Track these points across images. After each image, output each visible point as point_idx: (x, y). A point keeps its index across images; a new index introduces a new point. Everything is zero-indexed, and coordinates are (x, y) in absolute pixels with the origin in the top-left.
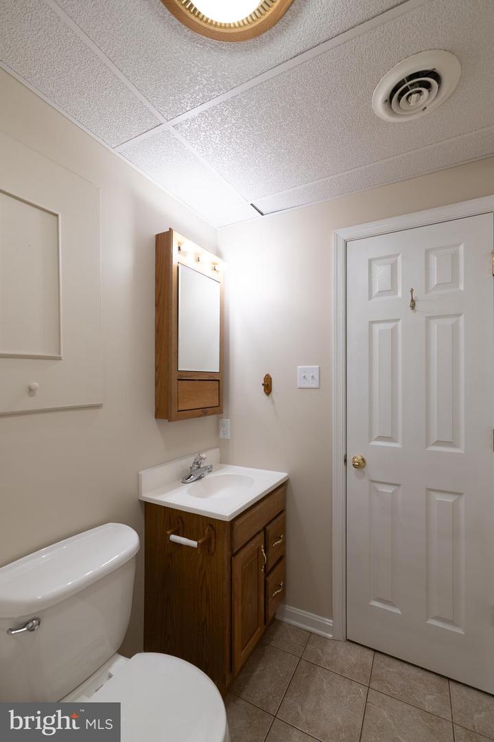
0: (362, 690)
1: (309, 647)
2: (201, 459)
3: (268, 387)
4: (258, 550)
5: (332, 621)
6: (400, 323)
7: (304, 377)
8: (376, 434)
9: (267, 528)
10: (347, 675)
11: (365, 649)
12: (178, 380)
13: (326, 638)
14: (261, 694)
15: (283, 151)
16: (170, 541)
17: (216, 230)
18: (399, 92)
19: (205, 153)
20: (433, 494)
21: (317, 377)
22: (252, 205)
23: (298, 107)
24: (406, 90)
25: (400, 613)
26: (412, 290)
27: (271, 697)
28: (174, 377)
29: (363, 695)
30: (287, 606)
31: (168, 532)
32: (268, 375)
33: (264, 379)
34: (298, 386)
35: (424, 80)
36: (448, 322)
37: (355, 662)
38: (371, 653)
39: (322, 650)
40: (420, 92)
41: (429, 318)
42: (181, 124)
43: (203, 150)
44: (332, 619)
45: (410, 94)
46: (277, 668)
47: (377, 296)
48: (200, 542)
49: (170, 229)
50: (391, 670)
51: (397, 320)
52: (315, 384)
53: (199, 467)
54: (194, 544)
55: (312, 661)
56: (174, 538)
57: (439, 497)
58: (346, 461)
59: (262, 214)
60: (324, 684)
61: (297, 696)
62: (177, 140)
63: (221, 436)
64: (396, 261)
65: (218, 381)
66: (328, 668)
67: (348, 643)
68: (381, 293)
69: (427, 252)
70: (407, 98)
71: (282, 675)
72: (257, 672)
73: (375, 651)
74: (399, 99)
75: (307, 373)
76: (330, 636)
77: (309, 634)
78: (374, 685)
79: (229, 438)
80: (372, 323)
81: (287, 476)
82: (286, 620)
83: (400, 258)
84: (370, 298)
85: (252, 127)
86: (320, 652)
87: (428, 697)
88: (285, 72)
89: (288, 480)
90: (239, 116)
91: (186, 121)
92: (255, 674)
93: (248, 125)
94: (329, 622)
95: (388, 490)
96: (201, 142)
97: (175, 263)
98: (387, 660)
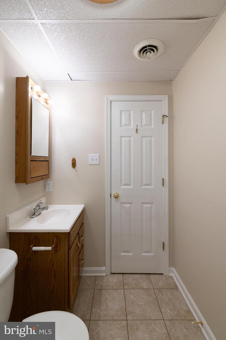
0: (122, 291)
1: (97, 283)
2: (41, 203)
3: (74, 164)
4: (77, 244)
5: (105, 268)
6: (132, 138)
7: (92, 159)
8: (123, 183)
9: (79, 232)
10: (115, 288)
11: (119, 274)
12: (31, 161)
13: (102, 276)
14: (81, 313)
15: (92, 55)
16: (32, 251)
17: (44, 82)
18: (144, 50)
19: (54, 43)
20: (143, 204)
21: (98, 160)
22: (68, 74)
23: (106, 40)
24: (146, 50)
25: (132, 254)
26: (137, 126)
27: (86, 312)
28: (29, 159)
29: (123, 293)
30: (84, 268)
31: (31, 246)
32: (74, 158)
33: (72, 160)
34: (89, 164)
35: (152, 48)
36: (149, 139)
37: (116, 281)
38: (121, 275)
39: (102, 282)
40: (150, 52)
41: (142, 137)
42: (46, 24)
43: (53, 41)
44: (105, 267)
45: (148, 52)
46: (85, 298)
47: (123, 126)
48: (53, 246)
49: (27, 76)
50: (130, 279)
51: (131, 137)
52: (97, 163)
53: (40, 208)
54: (49, 248)
55: (99, 288)
56: (35, 248)
57: (146, 206)
58: (111, 196)
59: (72, 80)
60: (107, 296)
61: (97, 306)
62: (40, 30)
63: (47, 190)
64: (131, 113)
65: (48, 161)
66: (107, 288)
67: (112, 274)
68: (125, 125)
69: (142, 111)
70: (146, 53)
71: (88, 300)
72: (76, 304)
73: (123, 274)
74: (143, 53)
75: (93, 158)
76: (104, 274)
77: (95, 277)
78: (126, 287)
79: (52, 191)
80: (121, 137)
81: (84, 206)
82: (84, 275)
83: (132, 112)
84: (121, 127)
85: (83, 40)
86: (102, 283)
87: (144, 283)
88: (106, 23)
89: (84, 208)
90: (78, 33)
91: (50, 23)
92: (75, 305)
93: (81, 38)
94: (104, 268)
95: (128, 205)
96: (53, 36)
97: (30, 95)
98: (128, 275)
